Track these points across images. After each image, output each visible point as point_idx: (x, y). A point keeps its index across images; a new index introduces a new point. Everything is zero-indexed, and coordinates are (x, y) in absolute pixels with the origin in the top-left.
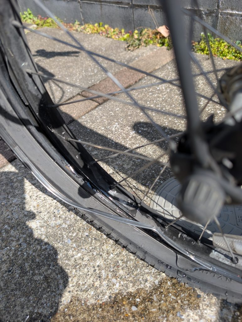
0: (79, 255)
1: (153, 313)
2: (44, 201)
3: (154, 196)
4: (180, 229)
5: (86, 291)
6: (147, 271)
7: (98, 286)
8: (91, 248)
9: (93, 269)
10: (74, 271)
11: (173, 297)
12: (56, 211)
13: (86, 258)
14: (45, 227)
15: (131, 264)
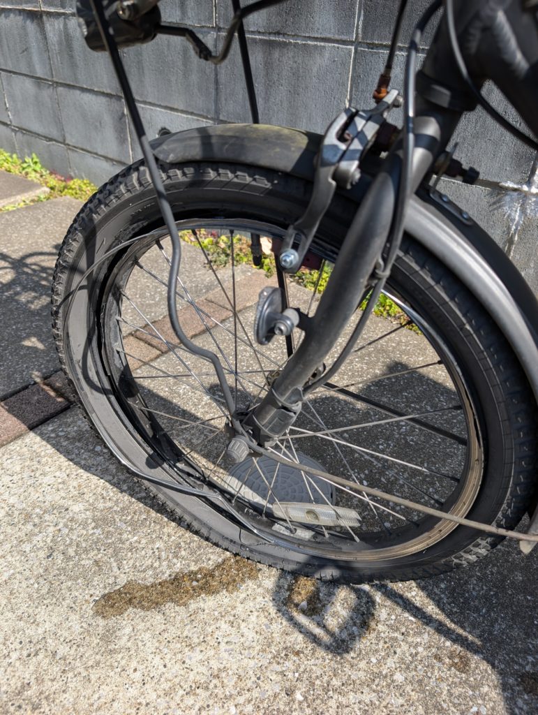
0: (136, 538)
1: (213, 586)
2: (88, 481)
3: (226, 477)
4: (248, 505)
5: (144, 571)
6: (211, 551)
7: (157, 566)
8: (149, 531)
9: (152, 551)
10: (130, 554)
11: (234, 572)
12: (104, 492)
13: (144, 541)
14: (91, 511)
15: (194, 545)
